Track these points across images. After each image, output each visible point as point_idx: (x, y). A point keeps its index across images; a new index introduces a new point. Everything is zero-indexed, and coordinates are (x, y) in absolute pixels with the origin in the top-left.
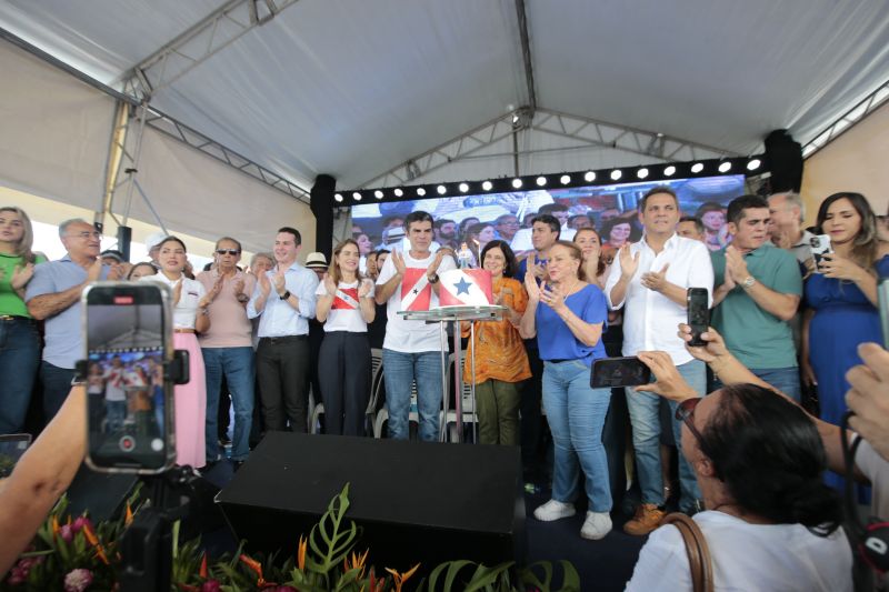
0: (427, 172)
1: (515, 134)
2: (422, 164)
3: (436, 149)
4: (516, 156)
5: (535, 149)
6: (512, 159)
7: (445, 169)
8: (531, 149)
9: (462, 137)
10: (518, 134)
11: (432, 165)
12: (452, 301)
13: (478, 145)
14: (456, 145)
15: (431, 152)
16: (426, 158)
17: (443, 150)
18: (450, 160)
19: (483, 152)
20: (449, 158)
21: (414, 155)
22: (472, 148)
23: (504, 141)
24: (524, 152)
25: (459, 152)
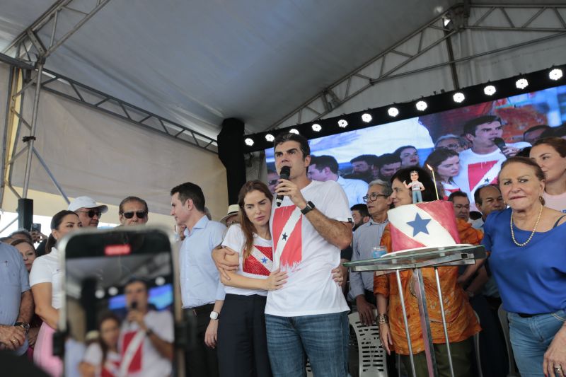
0: (348, 99)
1: (448, 40)
2: (340, 91)
3: (355, 72)
4: (453, 66)
5: (476, 53)
6: (448, 70)
7: (367, 93)
8: (471, 54)
9: (383, 54)
10: (452, 39)
11: (351, 92)
12: (409, 244)
13: (405, 59)
14: (378, 64)
15: (347, 77)
16: (344, 85)
17: (362, 72)
18: (372, 83)
19: (411, 66)
20: (371, 80)
21: (329, 83)
22: (396, 65)
23: (435, 51)
24: (462, 60)
25: (382, 71)
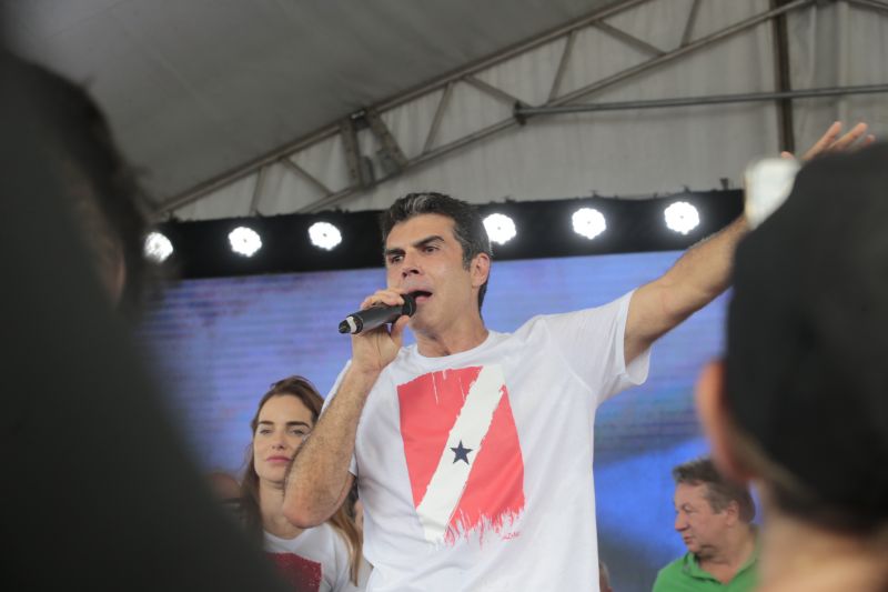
0: (432, 156)
1: (779, 23)
2: (408, 126)
3: (466, 71)
4: (785, 106)
5: (859, 81)
6: (771, 115)
7: (501, 148)
8: (843, 83)
9: (568, 28)
10: (792, 23)
11: (450, 133)
13: (636, 59)
14: (548, 56)
15: (441, 80)
16: (425, 107)
17: (492, 77)
18: (522, 116)
19: (655, 87)
20: (518, 105)
21: (377, 92)
22: (608, 71)
23: (737, 48)
24: (815, 93)
25: (557, 84)
